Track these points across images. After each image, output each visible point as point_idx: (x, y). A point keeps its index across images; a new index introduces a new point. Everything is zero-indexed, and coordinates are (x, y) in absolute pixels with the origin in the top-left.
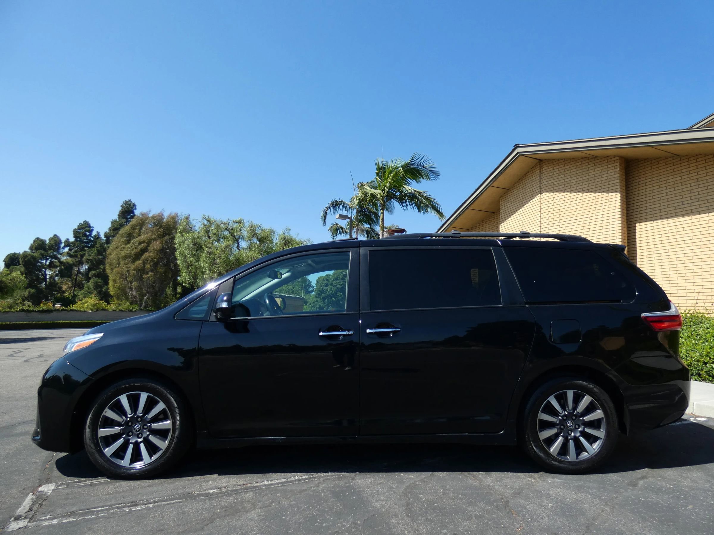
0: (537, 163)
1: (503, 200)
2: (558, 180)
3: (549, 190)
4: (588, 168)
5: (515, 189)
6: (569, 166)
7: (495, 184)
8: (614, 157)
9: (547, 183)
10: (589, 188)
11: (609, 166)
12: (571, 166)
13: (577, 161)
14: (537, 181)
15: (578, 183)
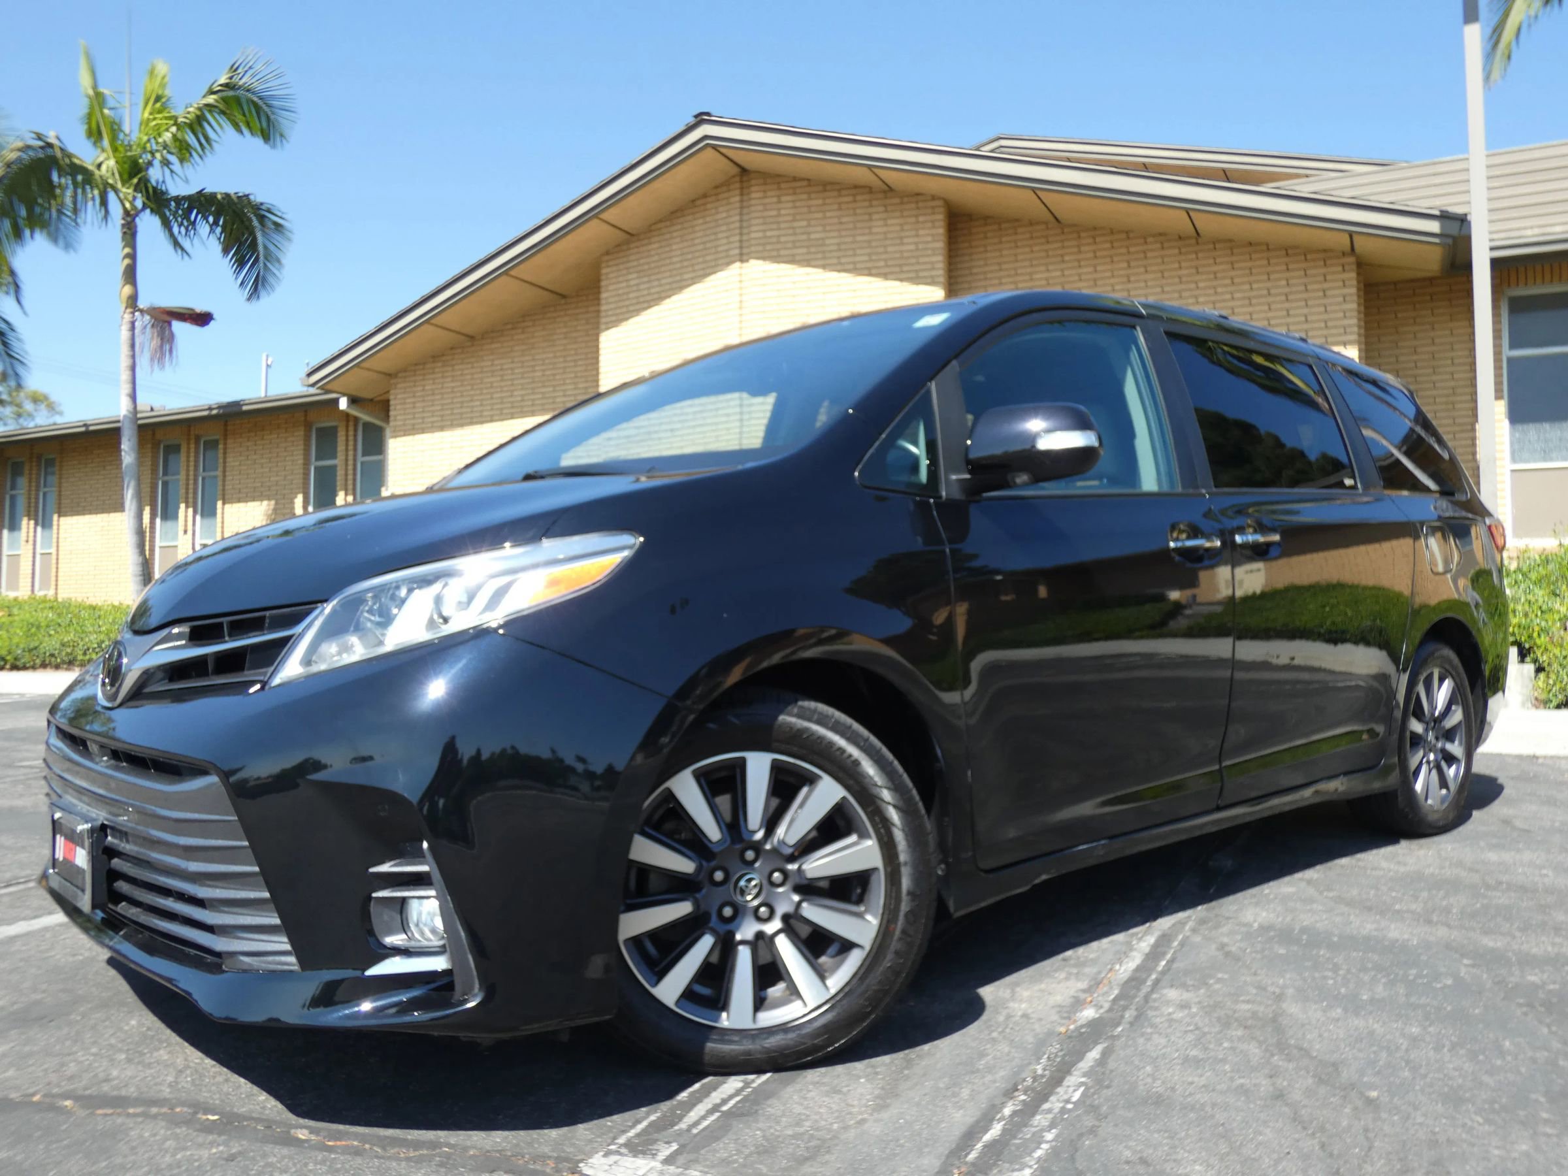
0: (734, 176)
1: (611, 263)
2: (791, 231)
3: (766, 254)
4: (870, 214)
5: (656, 239)
6: (820, 202)
7: (610, 215)
8: (933, 198)
9: (760, 234)
10: (869, 265)
11: (921, 219)
12: (828, 201)
13: (844, 192)
14: (732, 226)
15: (843, 247)
